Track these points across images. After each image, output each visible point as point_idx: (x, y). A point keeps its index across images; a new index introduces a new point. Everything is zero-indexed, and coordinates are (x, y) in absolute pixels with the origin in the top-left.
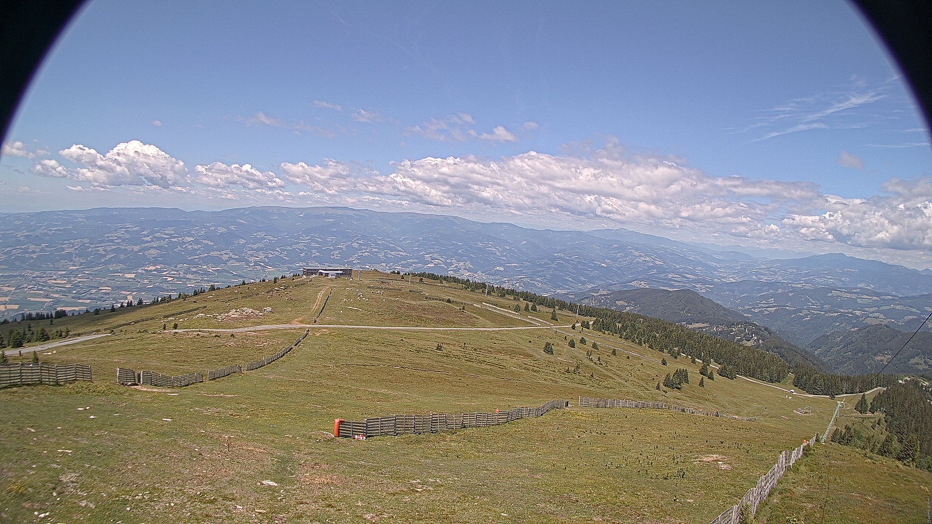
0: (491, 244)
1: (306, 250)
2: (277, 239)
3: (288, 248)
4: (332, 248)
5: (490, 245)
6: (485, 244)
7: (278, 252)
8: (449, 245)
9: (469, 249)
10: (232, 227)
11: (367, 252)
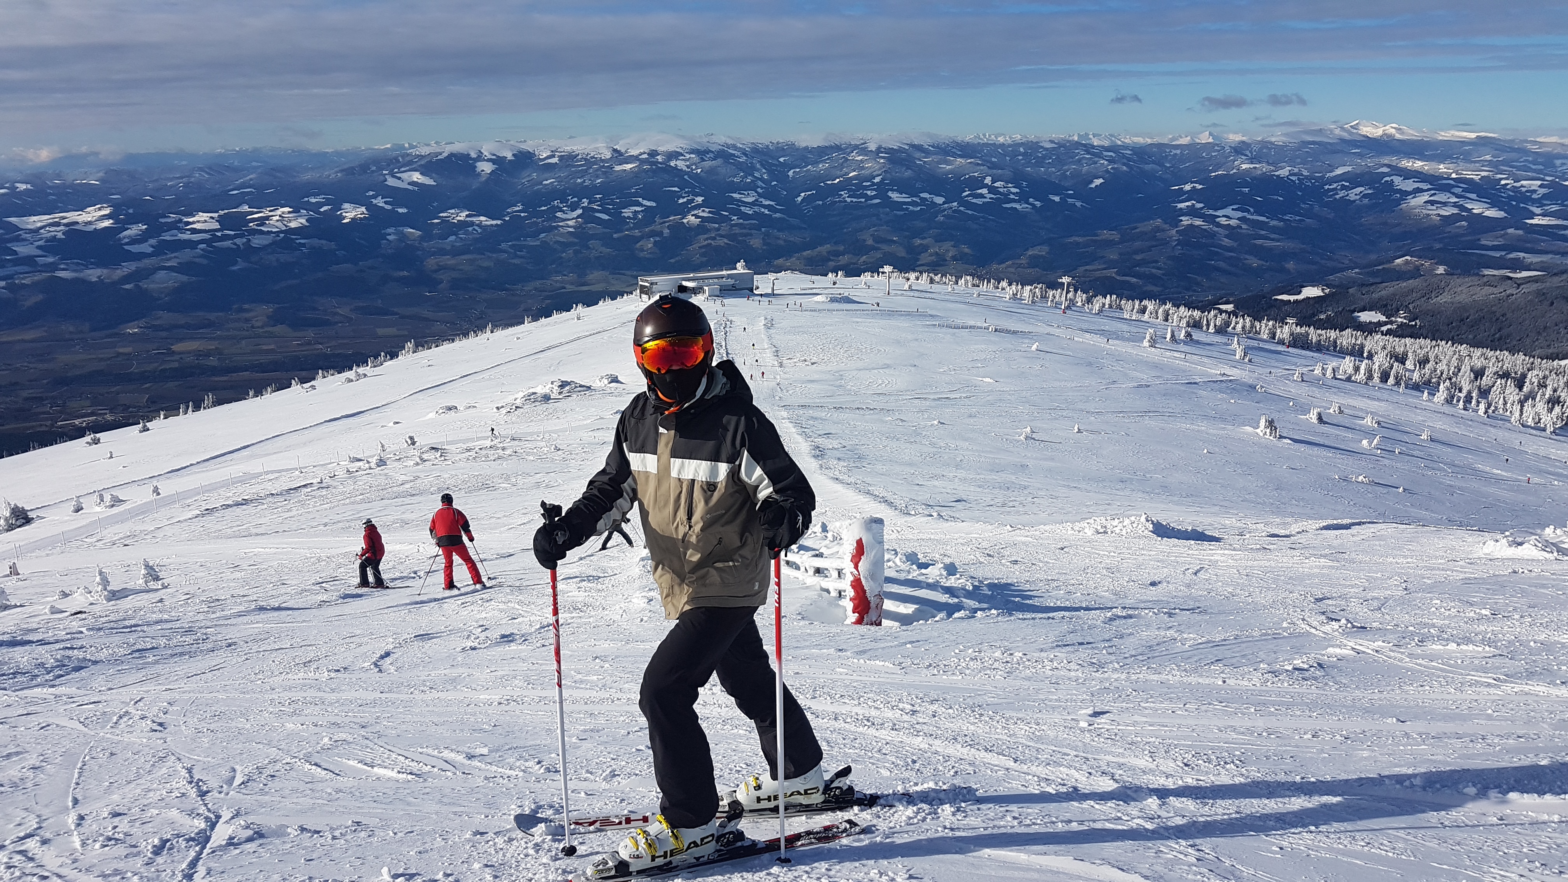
0: (1014, 194)
1: (574, 244)
2: (499, 222)
3: (531, 242)
4: (637, 233)
5: (1012, 196)
6: (1000, 193)
7: (505, 252)
8: (913, 203)
9: (962, 208)
10: (379, 202)
11: (722, 236)
